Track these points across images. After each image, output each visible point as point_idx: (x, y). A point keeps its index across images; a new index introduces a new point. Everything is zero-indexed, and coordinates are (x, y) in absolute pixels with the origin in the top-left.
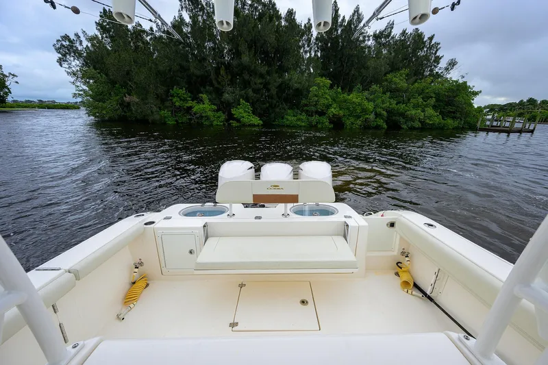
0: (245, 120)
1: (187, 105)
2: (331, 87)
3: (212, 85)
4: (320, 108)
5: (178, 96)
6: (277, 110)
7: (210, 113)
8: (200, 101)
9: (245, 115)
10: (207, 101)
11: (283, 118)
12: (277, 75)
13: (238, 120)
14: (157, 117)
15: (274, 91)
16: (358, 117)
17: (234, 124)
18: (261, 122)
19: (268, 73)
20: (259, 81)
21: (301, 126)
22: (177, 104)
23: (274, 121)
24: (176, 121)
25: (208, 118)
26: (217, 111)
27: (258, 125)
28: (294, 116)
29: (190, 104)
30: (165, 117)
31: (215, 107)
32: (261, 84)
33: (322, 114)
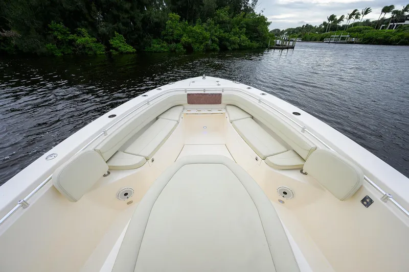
0: (122, 49)
1: (69, 38)
2: (181, 20)
3: (86, 20)
4: (175, 37)
5: (57, 29)
6: (145, 39)
7: (93, 45)
8: (80, 34)
9: (121, 45)
10: (86, 34)
11: (150, 46)
12: (139, 11)
13: (116, 49)
14: (44, 50)
15: (139, 24)
16: (201, 43)
17: (114, 52)
18: (134, 50)
19: (132, 8)
20: (126, 16)
21: (164, 52)
22: (59, 37)
23: (144, 49)
24: (62, 52)
25: (90, 49)
26: (98, 42)
27: (133, 53)
28: (158, 44)
29: (71, 37)
30: (52, 49)
31: (95, 39)
32: (128, 18)
33: (177, 41)
